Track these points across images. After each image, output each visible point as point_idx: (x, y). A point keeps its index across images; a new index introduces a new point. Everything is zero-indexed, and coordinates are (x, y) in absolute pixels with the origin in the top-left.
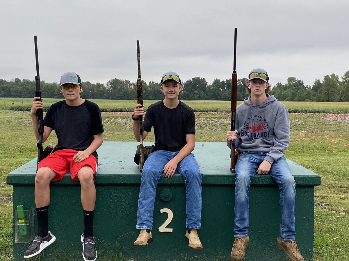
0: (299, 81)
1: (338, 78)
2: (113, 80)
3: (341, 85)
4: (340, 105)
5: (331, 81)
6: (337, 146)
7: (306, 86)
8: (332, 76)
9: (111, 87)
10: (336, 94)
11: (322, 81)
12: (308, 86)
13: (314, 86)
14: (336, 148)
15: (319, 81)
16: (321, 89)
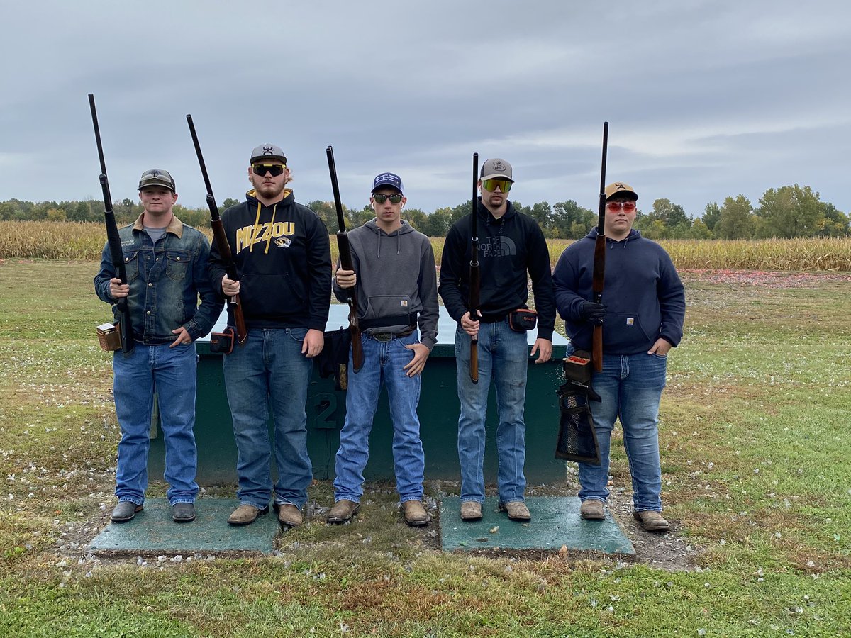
0: (677, 208)
7: (688, 217)
11: (721, 206)
12: (695, 218)
15: (716, 206)
16: (719, 221)
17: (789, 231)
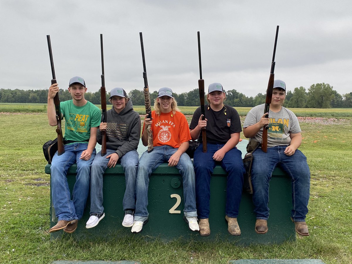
1: (305, 90)
2: (134, 91)
3: (307, 95)
5: (299, 92)
6: (307, 142)
8: (300, 88)
10: (303, 102)
11: (293, 92)
14: (306, 144)
16: (292, 98)
17: (320, 101)
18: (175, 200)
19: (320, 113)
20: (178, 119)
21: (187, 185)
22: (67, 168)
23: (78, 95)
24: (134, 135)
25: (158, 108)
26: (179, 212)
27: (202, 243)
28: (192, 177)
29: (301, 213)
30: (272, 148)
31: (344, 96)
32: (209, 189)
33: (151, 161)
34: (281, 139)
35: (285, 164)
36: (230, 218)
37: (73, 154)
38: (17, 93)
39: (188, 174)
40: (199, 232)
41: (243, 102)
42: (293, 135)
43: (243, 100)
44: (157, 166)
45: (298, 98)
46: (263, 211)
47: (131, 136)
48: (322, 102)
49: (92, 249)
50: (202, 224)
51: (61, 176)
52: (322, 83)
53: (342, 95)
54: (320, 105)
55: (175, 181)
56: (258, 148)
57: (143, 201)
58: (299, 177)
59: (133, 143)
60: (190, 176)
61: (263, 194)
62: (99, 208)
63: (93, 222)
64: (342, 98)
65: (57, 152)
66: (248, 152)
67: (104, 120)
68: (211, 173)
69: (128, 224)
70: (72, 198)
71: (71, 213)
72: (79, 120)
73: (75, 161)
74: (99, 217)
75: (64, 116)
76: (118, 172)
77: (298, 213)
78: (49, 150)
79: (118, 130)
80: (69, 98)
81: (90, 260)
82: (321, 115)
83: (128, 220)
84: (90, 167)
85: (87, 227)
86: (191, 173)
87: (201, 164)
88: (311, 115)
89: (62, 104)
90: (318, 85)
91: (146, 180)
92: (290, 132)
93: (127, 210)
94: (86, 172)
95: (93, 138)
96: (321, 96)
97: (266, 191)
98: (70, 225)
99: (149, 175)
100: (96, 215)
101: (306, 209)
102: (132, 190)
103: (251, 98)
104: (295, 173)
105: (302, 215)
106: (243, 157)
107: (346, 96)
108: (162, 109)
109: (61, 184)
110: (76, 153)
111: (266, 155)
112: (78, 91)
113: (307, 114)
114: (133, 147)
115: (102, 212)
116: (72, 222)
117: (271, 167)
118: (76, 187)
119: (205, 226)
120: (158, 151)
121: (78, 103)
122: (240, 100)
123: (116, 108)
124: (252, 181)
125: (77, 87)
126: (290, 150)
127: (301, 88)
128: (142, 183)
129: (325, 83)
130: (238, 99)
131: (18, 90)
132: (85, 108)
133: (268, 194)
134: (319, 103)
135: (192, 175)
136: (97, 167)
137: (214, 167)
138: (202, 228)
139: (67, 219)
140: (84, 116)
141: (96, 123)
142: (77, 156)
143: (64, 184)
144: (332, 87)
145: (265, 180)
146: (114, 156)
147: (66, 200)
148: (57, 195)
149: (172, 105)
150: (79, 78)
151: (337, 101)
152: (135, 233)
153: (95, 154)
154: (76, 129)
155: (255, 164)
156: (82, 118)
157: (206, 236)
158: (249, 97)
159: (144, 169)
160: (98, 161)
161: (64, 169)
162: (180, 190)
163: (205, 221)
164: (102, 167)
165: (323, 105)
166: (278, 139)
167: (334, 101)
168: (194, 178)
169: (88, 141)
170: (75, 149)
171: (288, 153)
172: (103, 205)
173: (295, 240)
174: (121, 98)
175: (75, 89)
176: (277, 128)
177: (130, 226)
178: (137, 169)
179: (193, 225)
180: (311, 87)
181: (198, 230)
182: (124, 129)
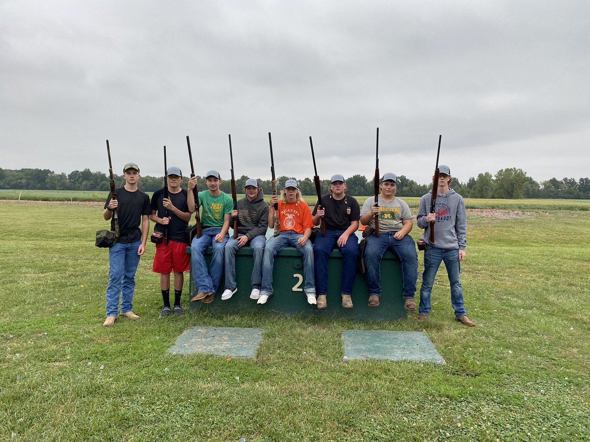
1: (491, 176)
3: (495, 183)
4: (489, 202)
5: (484, 179)
6: (472, 237)
8: (485, 174)
9: (280, 184)
10: (489, 191)
11: (476, 178)
12: (463, 184)
13: (468, 183)
14: (470, 239)
15: (473, 178)
16: (475, 186)
17: (510, 190)
18: (298, 279)
19: (505, 205)
20: (302, 208)
21: (307, 264)
22: (204, 249)
23: (213, 186)
24: (263, 223)
25: (284, 197)
26: (301, 290)
27: (321, 318)
28: (311, 258)
29: (409, 291)
30: (384, 234)
31: (542, 184)
32: (326, 269)
33: (276, 244)
34: (392, 225)
35: (395, 248)
36: (344, 295)
37: (209, 238)
38: (148, 180)
39: (308, 256)
40: (317, 305)
41: (414, 191)
42: (404, 221)
43: (414, 188)
44: (282, 249)
45: (483, 186)
46: (375, 289)
47: (260, 223)
48: (513, 191)
49: (225, 319)
50: (320, 299)
51: (200, 255)
52: (513, 168)
53: (539, 183)
54: (510, 195)
55: (297, 262)
56: (371, 234)
57: (268, 279)
58: (405, 258)
59: (262, 229)
60: (309, 257)
61: (374, 272)
62: (232, 283)
63: (227, 294)
64: (539, 187)
65: (196, 235)
66: (363, 237)
67: (235, 208)
68: (328, 255)
69: (255, 296)
70: (209, 273)
71: (209, 286)
72: (214, 208)
73: (211, 244)
74: (233, 291)
75: (202, 204)
76: (247, 253)
77: (407, 292)
78: (191, 234)
79: (249, 216)
80: (207, 188)
81: (222, 326)
82: (505, 207)
83: (255, 293)
84: (224, 249)
85: (223, 299)
86: (311, 255)
87: (319, 247)
88: (493, 208)
89: (200, 194)
90: (507, 170)
91: (271, 260)
92: (402, 219)
93: (254, 285)
94: (220, 252)
95: (226, 223)
96: (512, 183)
97: (377, 270)
98: (207, 297)
99: (274, 256)
100: (230, 289)
101: (413, 287)
102: (259, 268)
103: (424, 186)
104: (403, 255)
105: (410, 293)
106: (359, 242)
107: (545, 184)
108: (288, 199)
109: (200, 261)
110: (212, 236)
111: (378, 239)
112: (213, 183)
113: (488, 206)
114: (261, 232)
115: (235, 287)
116: (209, 294)
117: (382, 249)
118: (212, 265)
119: (323, 301)
120: (283, 236)
121: (213, 193)
122: (411, 189)
123: (249, 197)
124: (364, 262)
125: (212, 179)
126: (399, 234)
127: (487, 174)
128: (267, 262)
129: (517, 168)
130: (408, 187)
131: (149, 177)
132: (219, 198)
133: (379, 273)
134: (509, 193)
135: (311, 257)
136: (230, 248)
137: (332, 251)
138: (320, 302)
139: (206, 291)
140: (219, 204)
141: (228, 211)
142: (213, 239)
143: (202, 262)
144: (526, 173)
145: (375, 260)
146: (244, 238)
147: (204, 275)
148: (197, 271)
149: (297, 195)
150: (214, 172)
151: (534, 190)
152: (260, 304)
153: (228, 238)
154: (212, 215)
155: (367, 246)
156: (217, 207)
157: (323, 309)
158: (422, 185)
159: (269, 250)
160: (231, 243)
161: (201, 250)
162: (301, 270)
163: (323, 298)
164: (234, 248)
165: (514, 194)
166: (390, 224)
167: (528, 190)
168: (313, 259)
169: (222, 226)
170: (211, 233)
171: (397, 237)
172: (236, 280)
173: (406, 318)
174: (254, 188)
175: (210, 181)
176: (389, 215)
177: (257, 298)
178: (263, 251)
179: (312, 299)
180: (499, 173)
181: (315, 303)
182: (254, 216)
